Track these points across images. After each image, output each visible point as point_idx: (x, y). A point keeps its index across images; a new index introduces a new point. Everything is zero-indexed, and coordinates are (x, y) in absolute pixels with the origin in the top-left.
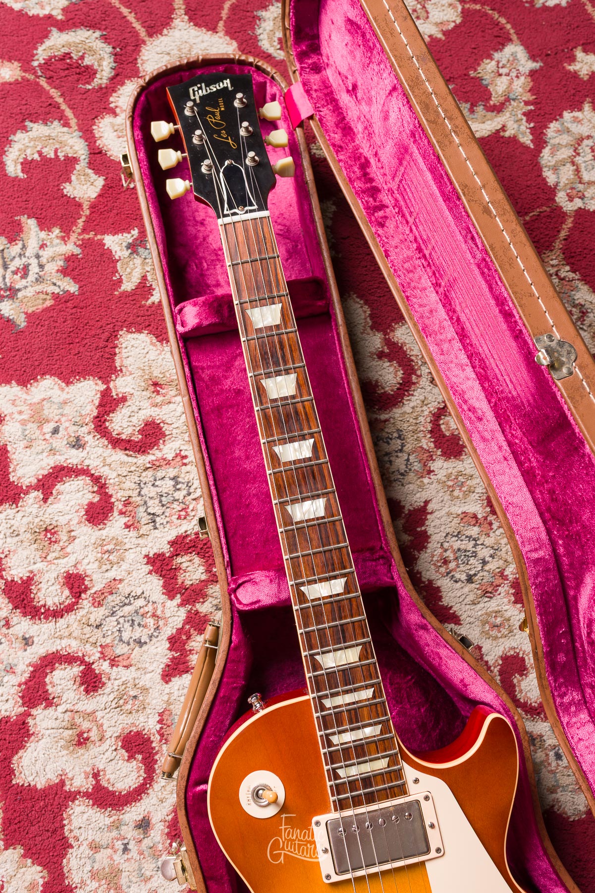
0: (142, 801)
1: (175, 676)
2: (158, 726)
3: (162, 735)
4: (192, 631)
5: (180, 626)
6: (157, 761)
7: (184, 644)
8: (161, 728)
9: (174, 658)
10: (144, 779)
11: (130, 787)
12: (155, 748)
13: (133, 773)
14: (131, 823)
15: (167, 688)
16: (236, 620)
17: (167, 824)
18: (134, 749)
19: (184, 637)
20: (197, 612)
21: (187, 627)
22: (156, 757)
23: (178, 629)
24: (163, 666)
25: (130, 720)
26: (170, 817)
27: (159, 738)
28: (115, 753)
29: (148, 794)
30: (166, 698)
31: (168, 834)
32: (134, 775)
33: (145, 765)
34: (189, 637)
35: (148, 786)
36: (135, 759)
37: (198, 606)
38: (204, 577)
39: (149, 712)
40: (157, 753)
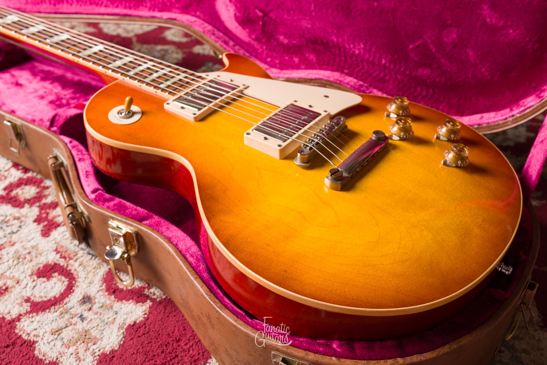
0: (75, 291)
1: (52, 231)
2: (59, 256)
3: (65, 258)
4: (48, 211)
5: (38, 213)
6: (70, 270)
7: (47, 217)
8: (61, 255)
9: (44, 226)
10: (68, 281)
11: (60, 291)
12: (64, 266)
13: (57, 284)
14: (75, 305)
15: (50, 238)
16: (62, 137)
17: (105, 290)
18: (48, 274)
19: (44, 215)
20: (45, 204)
21: (43, 211)
22: (68, 269)
23: (38, 216)
24: (40, 232)
25: (34, 263)
26: (104, 287)
27: (63, 260)
28: (34, 283)
29: (77, 286)
30: (53, 242)
31: (109, 294)
32: (59, 284)
33: (63, 275)
34: (48, 214)
35: (74, 282)
36: (53, 277)
37: (44, 201)
38: (38, 190)
39: (45, 253)
40: (67, 266)
